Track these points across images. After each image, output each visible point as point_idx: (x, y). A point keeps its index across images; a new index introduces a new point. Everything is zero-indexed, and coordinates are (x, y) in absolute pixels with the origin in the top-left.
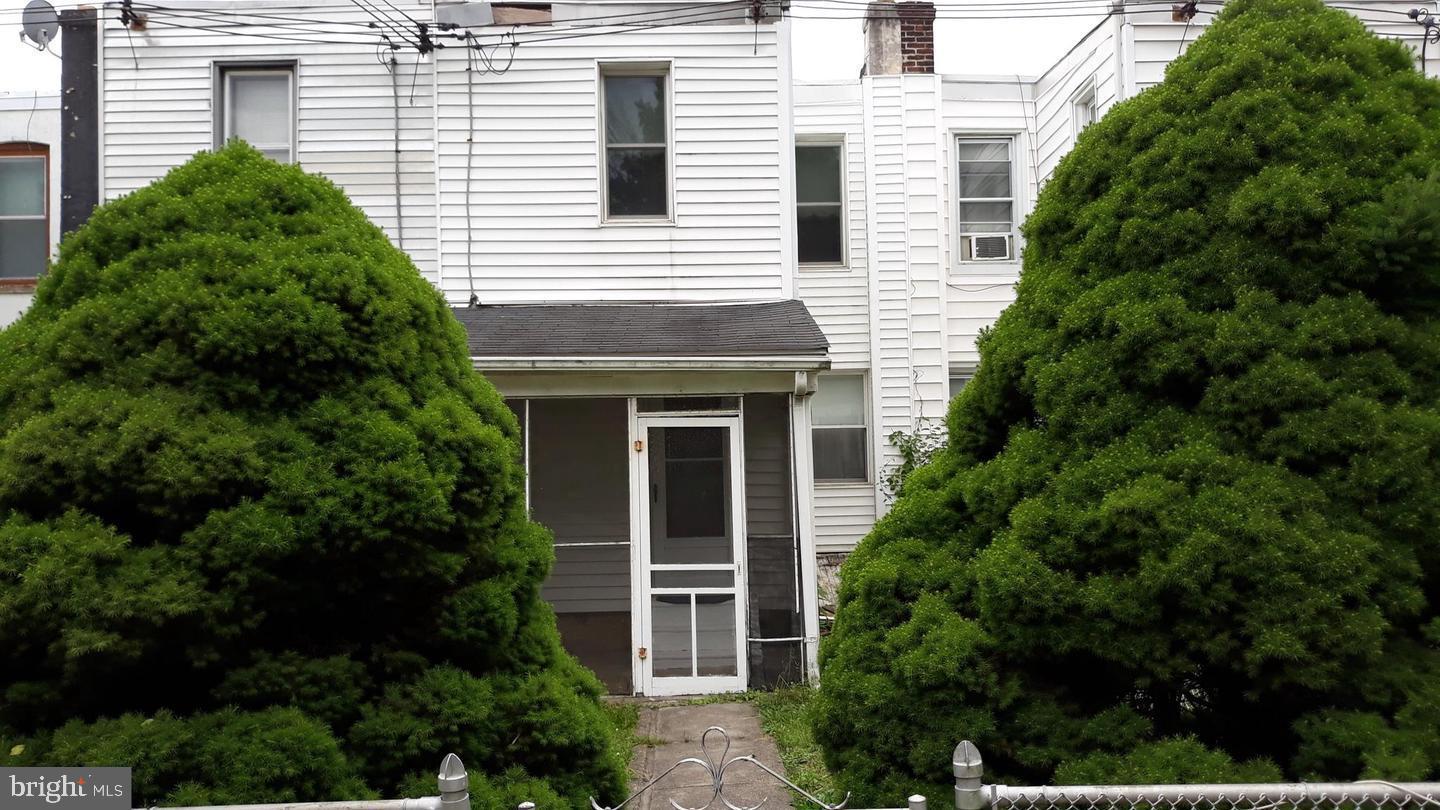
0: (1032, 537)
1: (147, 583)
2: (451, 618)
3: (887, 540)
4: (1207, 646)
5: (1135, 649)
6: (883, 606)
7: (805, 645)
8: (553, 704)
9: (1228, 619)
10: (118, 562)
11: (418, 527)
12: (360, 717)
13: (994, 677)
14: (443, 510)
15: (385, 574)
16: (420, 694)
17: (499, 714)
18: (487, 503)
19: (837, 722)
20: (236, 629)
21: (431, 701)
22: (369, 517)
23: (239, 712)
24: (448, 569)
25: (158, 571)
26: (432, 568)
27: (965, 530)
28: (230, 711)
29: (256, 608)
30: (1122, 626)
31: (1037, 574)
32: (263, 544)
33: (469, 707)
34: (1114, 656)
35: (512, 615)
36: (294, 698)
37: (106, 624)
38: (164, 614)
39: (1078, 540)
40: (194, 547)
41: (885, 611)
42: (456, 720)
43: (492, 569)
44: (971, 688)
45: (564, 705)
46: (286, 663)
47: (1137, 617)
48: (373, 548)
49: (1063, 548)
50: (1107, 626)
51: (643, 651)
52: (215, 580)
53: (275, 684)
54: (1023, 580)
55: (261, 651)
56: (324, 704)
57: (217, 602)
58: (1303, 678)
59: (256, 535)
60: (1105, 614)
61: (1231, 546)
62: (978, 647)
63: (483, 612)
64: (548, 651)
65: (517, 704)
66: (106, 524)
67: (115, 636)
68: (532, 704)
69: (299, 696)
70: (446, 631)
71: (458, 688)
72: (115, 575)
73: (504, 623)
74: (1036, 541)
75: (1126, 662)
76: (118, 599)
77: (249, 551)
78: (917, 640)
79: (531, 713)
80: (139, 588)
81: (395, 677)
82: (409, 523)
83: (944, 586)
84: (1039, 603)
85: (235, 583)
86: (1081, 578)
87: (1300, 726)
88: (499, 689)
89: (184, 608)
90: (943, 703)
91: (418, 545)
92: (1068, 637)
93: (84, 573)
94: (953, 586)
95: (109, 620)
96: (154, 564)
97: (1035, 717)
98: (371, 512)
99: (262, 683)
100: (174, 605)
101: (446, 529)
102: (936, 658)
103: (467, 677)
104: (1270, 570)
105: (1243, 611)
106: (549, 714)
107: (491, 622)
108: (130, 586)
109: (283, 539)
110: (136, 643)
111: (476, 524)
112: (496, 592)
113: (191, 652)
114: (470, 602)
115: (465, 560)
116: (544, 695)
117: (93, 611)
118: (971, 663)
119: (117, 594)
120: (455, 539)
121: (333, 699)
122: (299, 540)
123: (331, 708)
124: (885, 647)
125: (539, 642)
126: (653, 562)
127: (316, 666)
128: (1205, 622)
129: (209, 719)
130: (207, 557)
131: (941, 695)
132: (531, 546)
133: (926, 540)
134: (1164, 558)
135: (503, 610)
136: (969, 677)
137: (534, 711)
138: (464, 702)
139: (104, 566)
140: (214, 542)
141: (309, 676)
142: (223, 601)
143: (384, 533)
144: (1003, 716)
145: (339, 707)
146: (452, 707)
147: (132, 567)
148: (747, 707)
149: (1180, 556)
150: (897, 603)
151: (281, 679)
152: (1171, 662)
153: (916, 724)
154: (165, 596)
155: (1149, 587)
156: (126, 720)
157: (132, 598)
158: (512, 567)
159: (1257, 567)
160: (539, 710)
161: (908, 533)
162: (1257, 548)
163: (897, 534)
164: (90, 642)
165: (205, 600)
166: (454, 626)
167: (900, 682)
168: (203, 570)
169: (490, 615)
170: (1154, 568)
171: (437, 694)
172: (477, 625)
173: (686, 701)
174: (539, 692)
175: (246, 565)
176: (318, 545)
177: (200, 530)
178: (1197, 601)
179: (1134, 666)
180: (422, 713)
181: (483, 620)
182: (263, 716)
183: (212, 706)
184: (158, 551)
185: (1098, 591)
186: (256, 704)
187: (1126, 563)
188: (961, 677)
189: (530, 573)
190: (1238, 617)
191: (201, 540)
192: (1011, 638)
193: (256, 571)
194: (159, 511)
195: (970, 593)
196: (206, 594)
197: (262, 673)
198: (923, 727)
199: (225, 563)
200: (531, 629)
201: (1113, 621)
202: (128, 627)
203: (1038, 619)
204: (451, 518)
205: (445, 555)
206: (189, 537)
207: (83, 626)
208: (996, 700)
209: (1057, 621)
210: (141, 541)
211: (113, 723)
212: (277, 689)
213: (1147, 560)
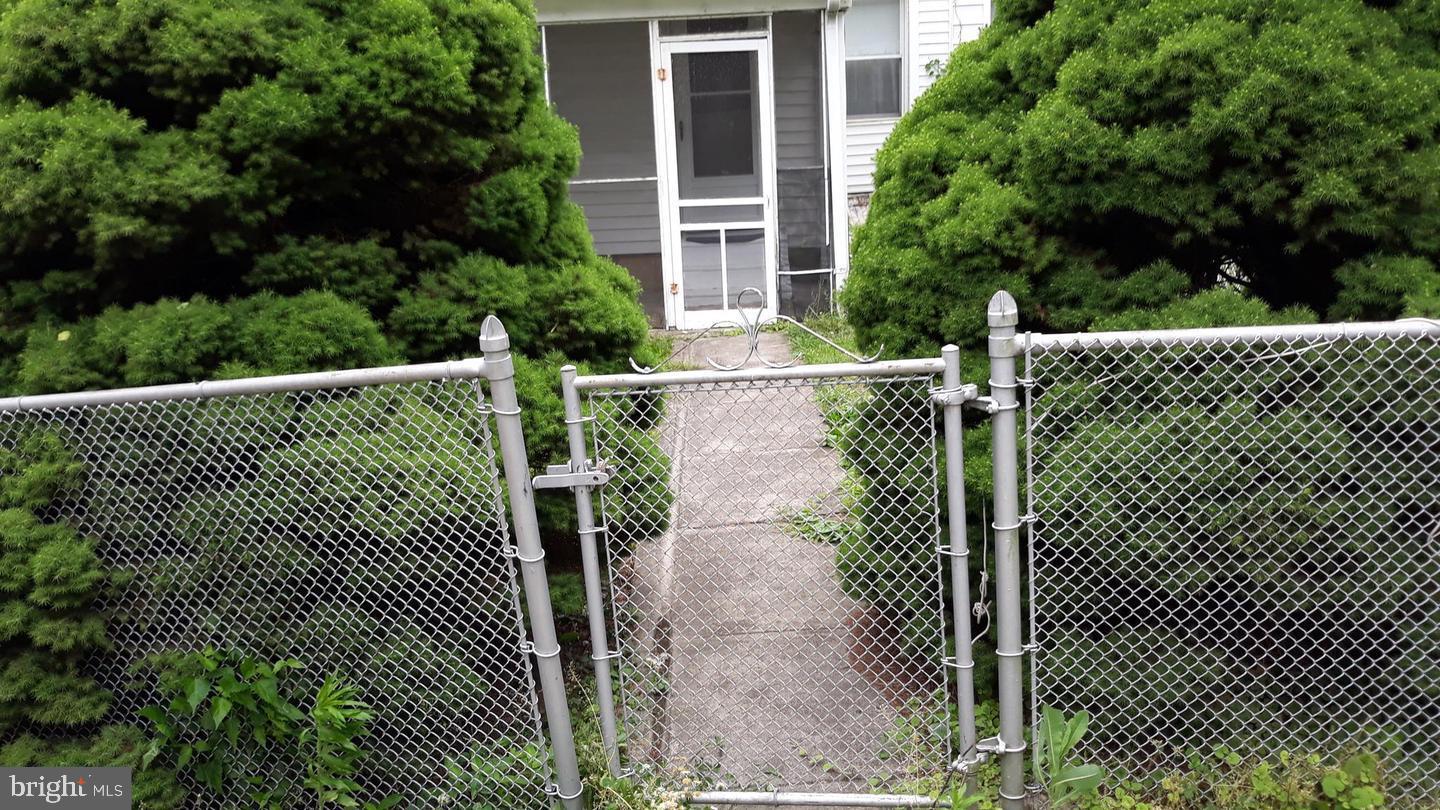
0: (1080, 92)
1: (168, 167)
2: (480, 207)
3: (927, 115)
4: (1253, 195)
5: (1178, 202)
6: (920, 182)
7: (834, 276)
8: (588, 294)
9: (1278, 166)
10: (134, 146)
11: (438, 107)
12: (397, 303)
13: (1031, 240)
14: (462, 88)
15: (409, 160)
16: (456, 279)
17: (535, 304)
18: (507, 86)
19: (870, 299)
20: (261, 215)
21: (467, 287)
22: (387, 95)
23: (275, 296)
24: (473, 154)
25: (177, 156)
26: (456, 153)
27: (1008, 101)
28: (264, 296)
29: (281, 194)
30: (1168, 179)
31: (1083, 129)
32: (281, 123)
33: (506, 292)
34: (1156, 211)
35: (542, 205)
36: (326, 282)
37: (132, 209)
38: (189, 197)
39: (1128, 92)
40: (212, 130)
41: (922, 187)
42: (494, 305)
43: (518, 159)
44: (1007, 252)
45: (600, 294)
46: (313, 248)
47: (1184, 168)
48: (395, 130)
49: (1110, 103)
50: (1151, 179)
51: (674, 286)
52: (237, 163)
53: (304, 268)
54: (1067, 136)
55: (287, 237)
56: (357, 288)
57: (240, 186)
58: (1352, 225)
59: (272, 114)
60: (1151, 166)
61: (1291, 86)
62: (1016, 211)
63: (512, 201)
64: (580, 247)
65: (553, 295)
66: (119, 107)
67: (141, 221)
68: (567, 293)
69: (331, 281)
70: (476, 220)
71: (493, 274)
72: (135, 160)
73: (534, 214)
74: (1084, 96)
75: (1168, 218)
76: (140, 183)
77: (268, 132)
78: (954, 210)
79: (567, 302)
80: (161, 172)
81: (430, 265)
82: (429, 103)
83: (984, 158)
84: (1083, 159)
85: (257, 166)
86: (1129, 132)
87: (1343, 274)
88: (534, 280)
89: (208, 192)
90: (977, 269)
91: (440, 128)
92: (1109, 194)
93: (102, 157)
94: (994, 156)
95: (134, 204)
96: (173, 149)
97: (1070, 280)
98: (388, 90)
99: (291, 267)
100: (197, 188)
101: (467, 110)
102: (972, 224)
103: (501, 264)
104: (1330, 109)
105: (1296, 157)
106: (584, 303)
107: (520, 212)
108: (151, 170)
109: (302, 118)
110: (165, 229)
111: (498, 108)
112: (522, 181)
113: (215, 238)
114: (498, 190)
115: (489, 146)
116: (579, 286)
117: (118, 196)
118: (1008, 227)
119: (139, 177)
120: (476, 124)
121: (364, 283)
122: (317, 120)
123: (364, 293)
124: (921, 221)
125: (571, 238)
126: (681, 196)
127: (345, 251)
128: (1254, 171)
129: (245, 304)
130: (227, 140)
131: (976, 262)
132: (557, 138)
133: (968, 113)
134: (1218, 104)
135: (532, 200)
136: (1005, 241)
137: (571, 300)
138: (500, 288)
139: (122, 150)
140: (232, 123)
141: (338, 260)
142: (247, 185)
143: (404, 113)
144: (1038, 280)
145: (372, 291)
146: (488, 292)
147: (151, 151)
148: (777, 336)
149: (1235, 101)
150: (935, 178)
151: (310, 264)
152: (1213, 216)
153: (950, 293)
154: (188, 180)
155: (1199, 136)
156: (163, 304)
157: (154, 182)
158: (539, 158)
159: (1317, 108)
160: (575, 300)
161: (949, 107)
162: (1320, 87)
163: (937, 109)
164: (117, 227)
165: (229, 184)
166: (483, 215)
167: (934, 253)
168: (224, 153)
169: (519, 205)
170: (1207, 115)
171: (472, 281)
172: (506, 214)
173: (718, 332)
174: (574, 283)
175: (267, 146)
176: (338, 125)
177: (216, 111)
178: (1249, 148)
179: (1176, 221)
180: (459, 298)
181: (512, 209)
182: (298, 300)
183: (245, 292)
184: (175, 135)
185: (1146, 143)
186: (291, 288)
187: (1177, 113)
188: (998, 243)
189: (556, 167)
190: (1290, 165)
191: (218, 120)
192: (1051, 200)
193: (277, 152)
194: (171, 94)
195: (1011, 163)
196: (230, 178)
197: (290, 259)
198: (956, 296)
199: (244, 144)
200: (562, 226)
201: (1159, 173)
202: (156, 212)
203: (1081, 176)
204: (471, 99)
205: (469, 140)
206: (205, 119)
207: (109, 210)
208: (1032, 265)
209: (1099, 178)
210: (157, 125)
211: (150, 309)
212: (307, 273)
213: (1200, 107)
